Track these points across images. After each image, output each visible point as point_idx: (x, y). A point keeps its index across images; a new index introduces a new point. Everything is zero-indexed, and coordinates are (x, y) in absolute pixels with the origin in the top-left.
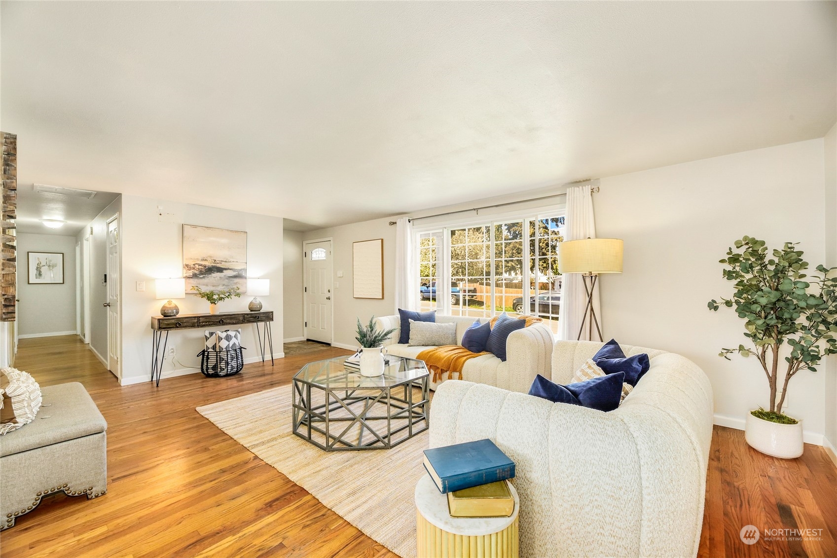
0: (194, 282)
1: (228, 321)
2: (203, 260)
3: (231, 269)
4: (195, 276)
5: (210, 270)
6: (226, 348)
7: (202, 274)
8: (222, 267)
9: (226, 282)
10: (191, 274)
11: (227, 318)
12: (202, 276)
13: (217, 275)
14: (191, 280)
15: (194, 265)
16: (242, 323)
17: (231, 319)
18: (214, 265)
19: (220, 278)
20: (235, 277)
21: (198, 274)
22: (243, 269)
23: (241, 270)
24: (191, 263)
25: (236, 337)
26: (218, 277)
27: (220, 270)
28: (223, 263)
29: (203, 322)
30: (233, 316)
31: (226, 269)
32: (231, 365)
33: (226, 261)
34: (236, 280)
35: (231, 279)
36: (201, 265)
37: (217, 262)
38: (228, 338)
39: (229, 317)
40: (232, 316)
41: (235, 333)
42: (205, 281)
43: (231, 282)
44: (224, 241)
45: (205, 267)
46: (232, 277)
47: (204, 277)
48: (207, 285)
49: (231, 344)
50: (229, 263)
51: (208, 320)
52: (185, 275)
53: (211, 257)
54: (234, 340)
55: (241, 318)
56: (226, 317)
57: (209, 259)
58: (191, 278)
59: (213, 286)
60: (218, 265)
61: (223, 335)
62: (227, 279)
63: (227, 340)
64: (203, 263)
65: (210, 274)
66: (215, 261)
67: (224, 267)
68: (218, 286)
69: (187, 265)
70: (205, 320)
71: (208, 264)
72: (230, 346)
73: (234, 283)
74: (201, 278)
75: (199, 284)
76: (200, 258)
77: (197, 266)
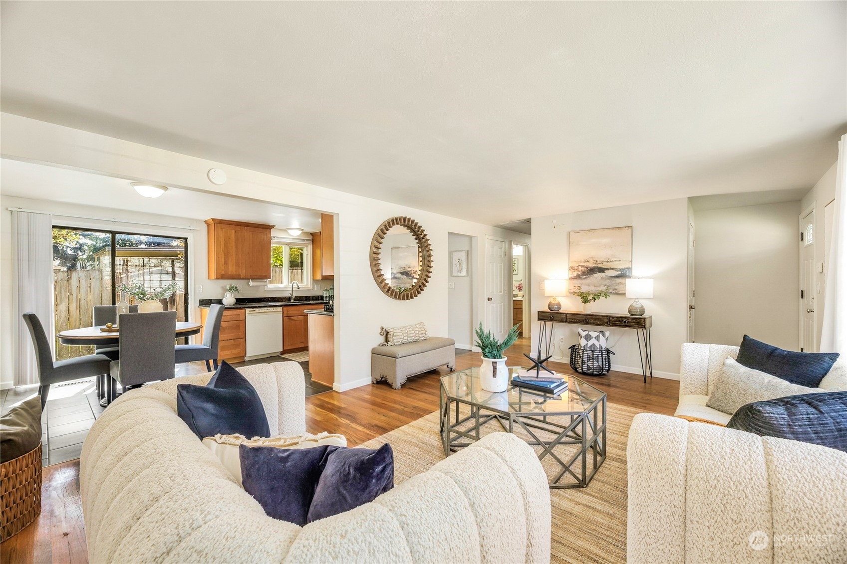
0: (578, 282)
1: (592, 321)
2: (585, 261)
3: (612, 269)
4: (578, 277)
5: (592, 271)
6: (584, 347)
7: (584, 275)
8: (603, 267)
9: (608, 282)
10: (575, 275)
11: (592, 318)
12: (584, 277)
13: (598, 275)
14: (575, 280)
15: (578, 267)
16: (606, 326)
17: (596, 319)
18: (595, 265)
19: (602, 278)
20: (618, 277)
21: (581, 275)
22: (627, 268)
23: (624, 269)
24: (575, 265)
25: (597, 338)
26: (600, 277)
27: (601, 270)
28: (605, 263)
29: (570, 319)
30: (598, 317)
31: (607, 269)
32: (587, 365)
33: (607, 261)
34: (619, 280)
35: (613, 279)
36: (584, 267)
37: (599, 262)
38: (588, 338)
39: (594, 317)
40: (596, 317)
41: (597, 334)
42: (588, 281)
43: (613, 282)
44: (605, 240)
45: (587, 268)
46: (614, 277)
47: (586, 278)
48: (589, 285)
49: (590, 343)
50: (611, 263)
51: (574, 317)
52: (570, 276)
53: (592, 258)
54: (593, 341)
55: (606, 320)
56: (590, 317)
57: (591, 260)
58: (576, 278)
59: (595, 286)
60: (600, 266)
61: (583, 334)
62: (609, 279)
63: (586, 339)
64: (586, 264)
65: (592, 274)
66: (597, 261)
67: (605, 267)
68: (600, 286)
69: (572, 268)
70: (572, 317)
71: (590, 265)
72: (589, 346)
73: (617, 283)
74: (584, 279)
75: (582, 284)
76: (583, 260)
77: (580, 267)
